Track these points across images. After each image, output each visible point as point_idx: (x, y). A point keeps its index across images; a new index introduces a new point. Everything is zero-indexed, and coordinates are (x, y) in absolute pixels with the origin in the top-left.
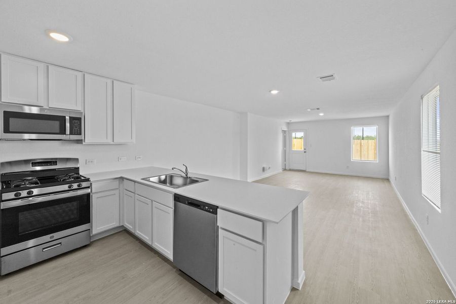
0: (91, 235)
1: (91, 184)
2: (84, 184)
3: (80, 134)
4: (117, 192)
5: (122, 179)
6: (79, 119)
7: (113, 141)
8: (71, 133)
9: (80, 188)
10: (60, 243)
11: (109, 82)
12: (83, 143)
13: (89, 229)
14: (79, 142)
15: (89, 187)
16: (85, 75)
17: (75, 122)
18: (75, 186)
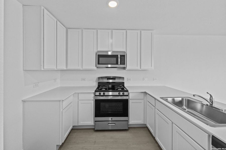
0: (129, 124)
1: (129, 94)
2: (126, 93)
3: (124, 64)
4: (142, 101)
5: (145, 93)
6: (124, 56)
7: (141, 68)
8: (121, 64)
9: (123, 95)
10: (115, 123)
11: (139, 32)
12: (126, 69)
13: (128, 121)
14: (124, 68)
15: (127, 95)
16: (127, 31)
17: (122, 58)
18: (121, 93)
